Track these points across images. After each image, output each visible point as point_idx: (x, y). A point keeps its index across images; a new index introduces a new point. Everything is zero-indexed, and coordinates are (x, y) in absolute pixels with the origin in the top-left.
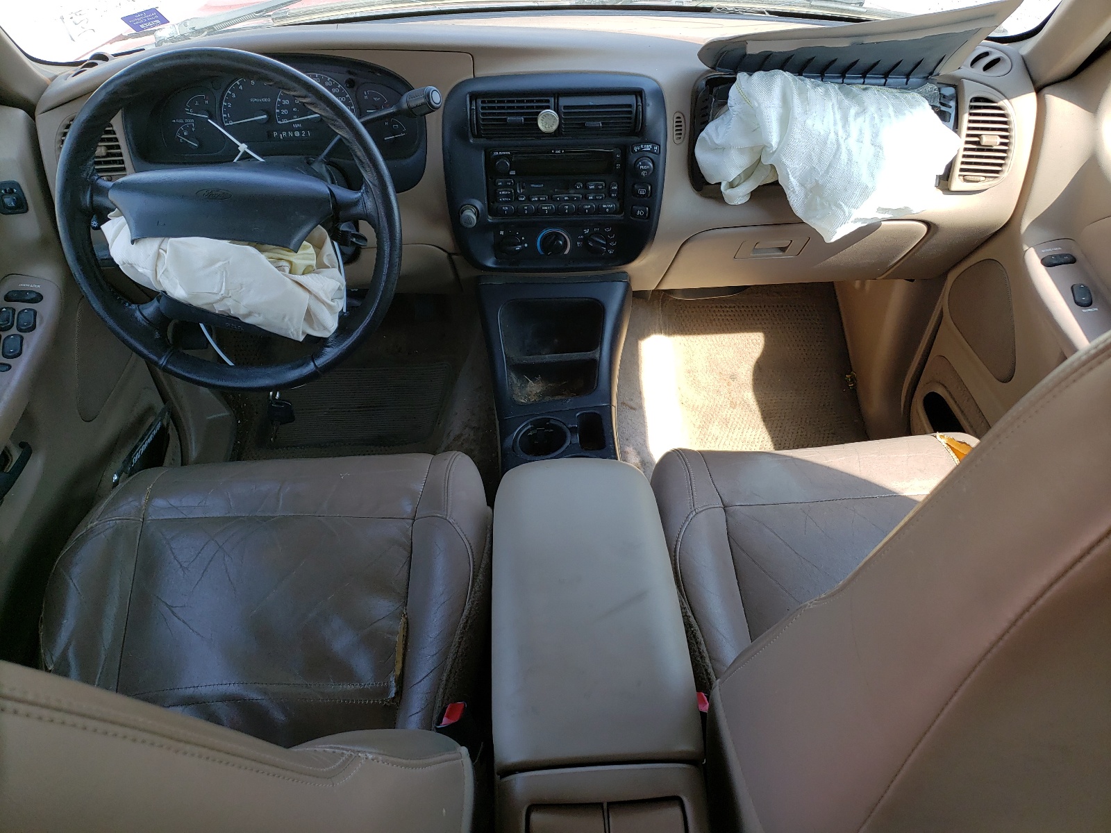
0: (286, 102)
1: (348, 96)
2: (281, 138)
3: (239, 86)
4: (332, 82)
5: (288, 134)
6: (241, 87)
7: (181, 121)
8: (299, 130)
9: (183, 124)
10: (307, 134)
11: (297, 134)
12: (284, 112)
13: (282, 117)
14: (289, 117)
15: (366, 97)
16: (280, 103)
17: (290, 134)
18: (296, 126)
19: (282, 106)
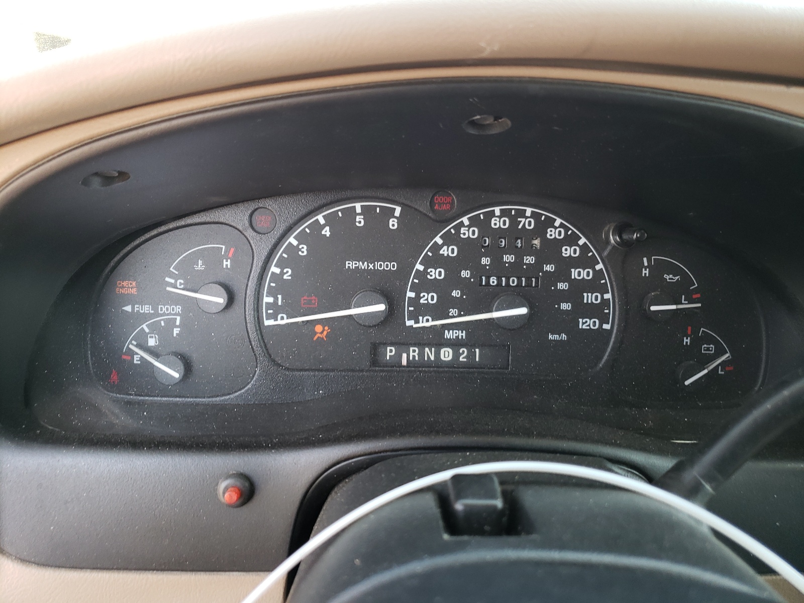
0: (435, 274)
1: (600, 266)
2: (404, 362)
3: (324, 226)
4: (567, 229)
5: (421, 354)
6: (327, 232)
7: (147, 309)
8: (455, 344)
9: (151, 316)
10: (471, 355)
11: (447, 354)
12: (429, 298)
13: (419, 310)
14: (439, 311)
15: (646, 272)
16: (421, 275)
17: (430, 354)
18: (449, 335)
19: (424, 285)
